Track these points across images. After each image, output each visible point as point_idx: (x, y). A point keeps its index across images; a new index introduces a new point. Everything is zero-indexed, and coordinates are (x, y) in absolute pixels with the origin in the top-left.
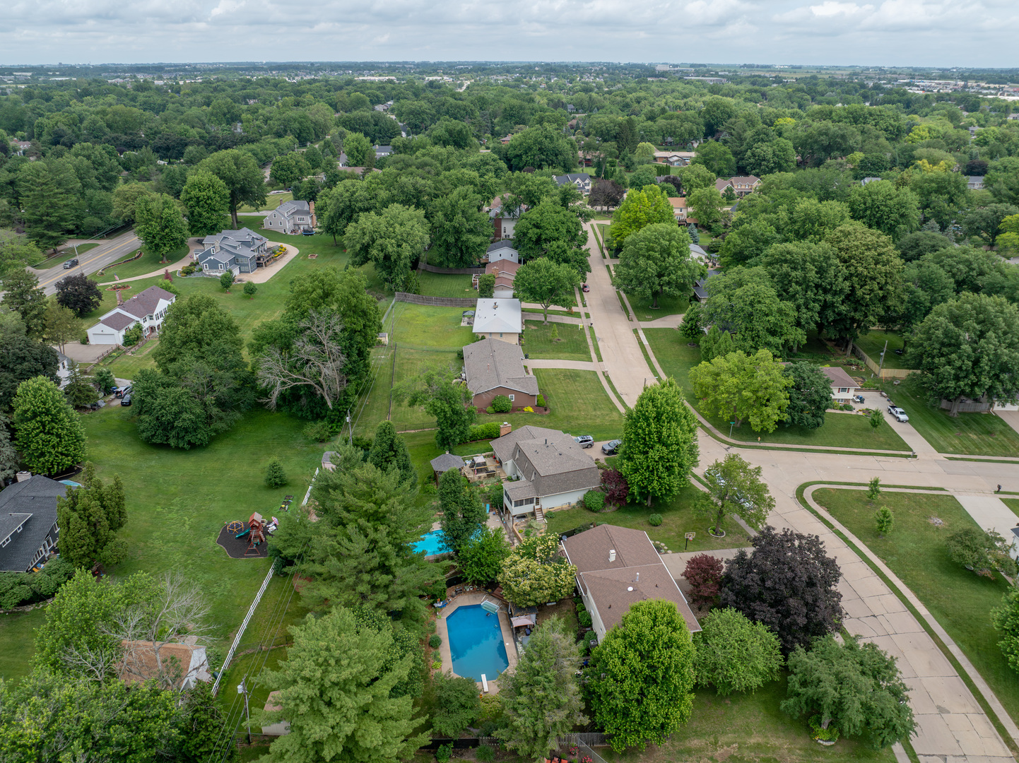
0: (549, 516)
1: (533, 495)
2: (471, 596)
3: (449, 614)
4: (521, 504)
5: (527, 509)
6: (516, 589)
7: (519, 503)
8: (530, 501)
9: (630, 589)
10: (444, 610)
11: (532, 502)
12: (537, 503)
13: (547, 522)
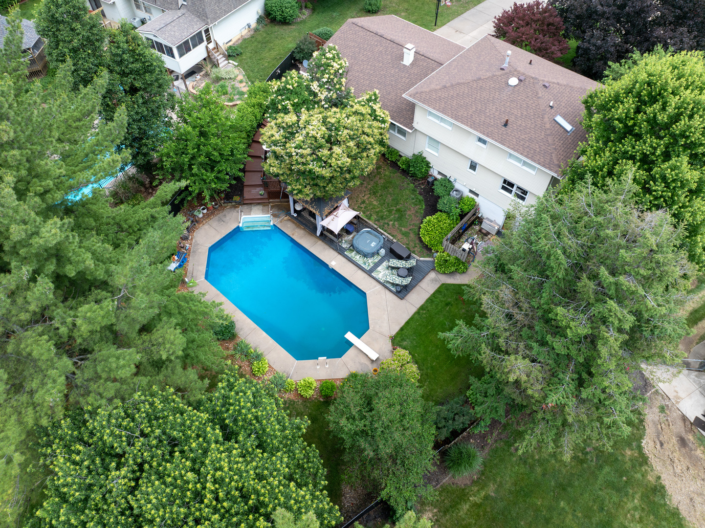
0: (232, 54)
1: (199, 27)
2: (214, 222)
3: (203, 268)
4: (189, 50)
5: (197, 54)
6: (326, 173)
7: (185, 48)
8: (197, 39)
9: (513, 81)
10: (190, 266)
11: (201, 41)
12: (209, 40)
13: (236, 64)
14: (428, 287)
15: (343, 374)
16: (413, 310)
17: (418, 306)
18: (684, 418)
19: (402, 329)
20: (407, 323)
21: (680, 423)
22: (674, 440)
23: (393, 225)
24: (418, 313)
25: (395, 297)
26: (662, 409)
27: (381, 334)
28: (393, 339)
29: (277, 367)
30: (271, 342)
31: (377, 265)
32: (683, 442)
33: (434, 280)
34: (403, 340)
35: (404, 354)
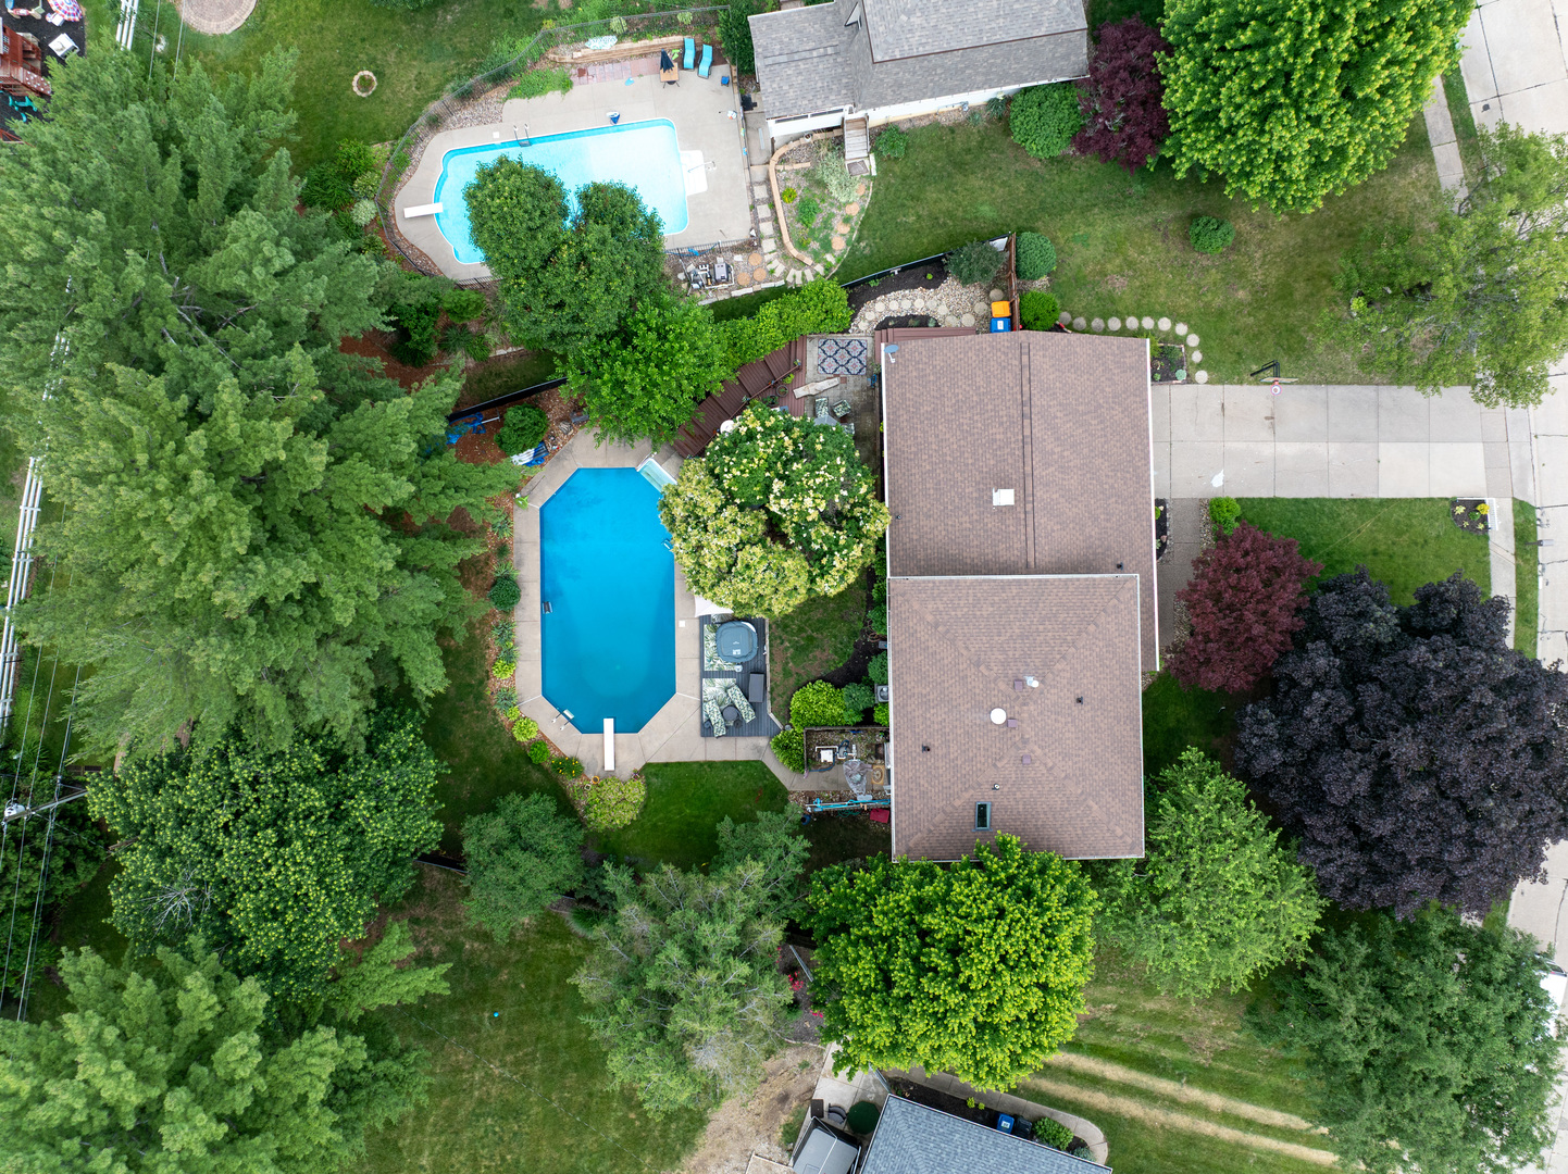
0: (886, 148)
3: (550, 493)
13: (874, 173)
14: (742, 749)
15: (568, 750)
16: (700, 757)
17: (709, 758)
18: (812, 1089)
19: (666, 765)
20: (679, 763)
21: (803, 1088)
22: (778, 1091)
23: (787, 649)
24: (701, 764)
25: (698, 726)
26: (805, 1065)
27: (643, 749)
28: (648, 765)
29: (519, 684)
30: (538, 651)
31: (721, 674)
32: (784, 1099)
33: (758, 749)
34: (656, 775)
35: (637, 793)
